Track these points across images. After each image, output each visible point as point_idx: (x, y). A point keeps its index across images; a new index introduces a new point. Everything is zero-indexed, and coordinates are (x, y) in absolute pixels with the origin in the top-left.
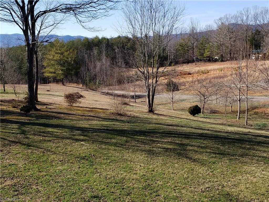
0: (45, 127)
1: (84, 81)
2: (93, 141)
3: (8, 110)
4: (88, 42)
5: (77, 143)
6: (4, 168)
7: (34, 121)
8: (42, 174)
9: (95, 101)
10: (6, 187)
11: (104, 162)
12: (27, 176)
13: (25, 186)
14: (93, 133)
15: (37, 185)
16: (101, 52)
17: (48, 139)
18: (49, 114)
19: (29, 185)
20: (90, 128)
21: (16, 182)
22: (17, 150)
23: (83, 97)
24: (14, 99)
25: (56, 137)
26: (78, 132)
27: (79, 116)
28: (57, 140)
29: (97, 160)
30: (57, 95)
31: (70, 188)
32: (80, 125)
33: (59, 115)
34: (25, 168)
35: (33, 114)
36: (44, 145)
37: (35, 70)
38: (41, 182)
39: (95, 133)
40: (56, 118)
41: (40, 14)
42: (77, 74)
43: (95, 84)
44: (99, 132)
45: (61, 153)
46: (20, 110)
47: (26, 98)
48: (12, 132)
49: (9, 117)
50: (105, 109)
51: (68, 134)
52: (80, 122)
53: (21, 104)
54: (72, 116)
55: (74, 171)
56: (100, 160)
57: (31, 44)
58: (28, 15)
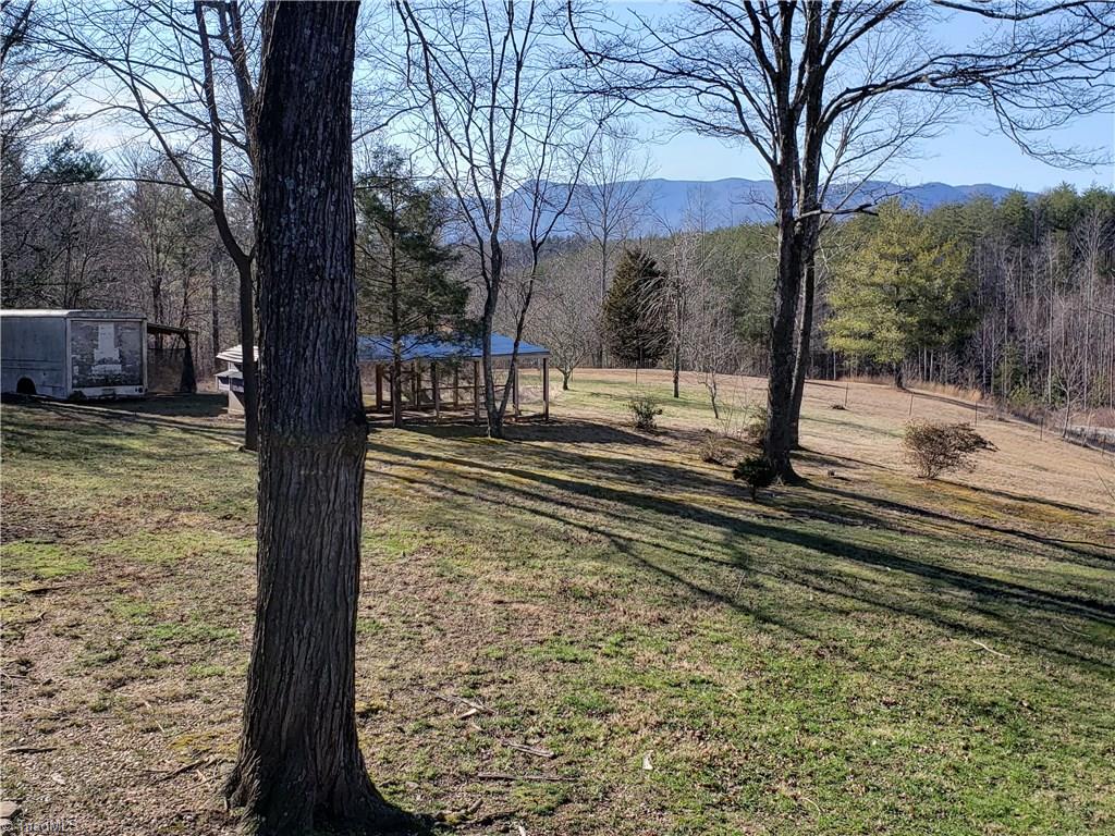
0: (825, 552)
1: (989, 378)
2: (1029, 642)
3: (688, 468)
4: (1024, 208)
5: (955, 642)
6: (673, 691)
7: (784, 522)
8: (812, 742)
9: (1036, 467)
10: (678, 766)
11: (1078, 744)
12: (755, 739)
13: (750, 779)
14: (1029, 607)
15: (795, 785)
16: (1077, 253)
17: (838, 605)
18: (840, 503)
19: (763, 775)
20: (1014, 586)
21: (716, 752)
22: (717, 626)
23: (988, 446)
24: (710, 428)
25: (868, 602)
26: (962, 594)
27: (967, 528)
28: (875, 616)
29: (1045, 727)
30: (873, 429)
31: (927, 828)
32: (971, 565)
33: (880, 512)
34: (750, 706)
35: (781, 494)
36: (822, 624)
37: (799, 322)
38: (810, 775)
39: (1038, 608)
40: (868, 520)
41: (845, 102)
42: (960, 346)
43: (1037, 392)
44: (1055, 607)
45: (890, 669)
46: (734, 472)
47: (755, 429)
48: (700, 553)
49: (693, 496)
50: (1084, 511)
51: (916, 595)
52: (970, 551)
53: (733, 450)
54: (935, 521)
55: (944, 755)
56: (1059, 731)
57: (798, 220)
58: (800, 105)
